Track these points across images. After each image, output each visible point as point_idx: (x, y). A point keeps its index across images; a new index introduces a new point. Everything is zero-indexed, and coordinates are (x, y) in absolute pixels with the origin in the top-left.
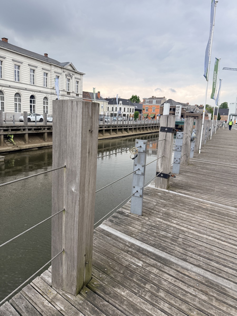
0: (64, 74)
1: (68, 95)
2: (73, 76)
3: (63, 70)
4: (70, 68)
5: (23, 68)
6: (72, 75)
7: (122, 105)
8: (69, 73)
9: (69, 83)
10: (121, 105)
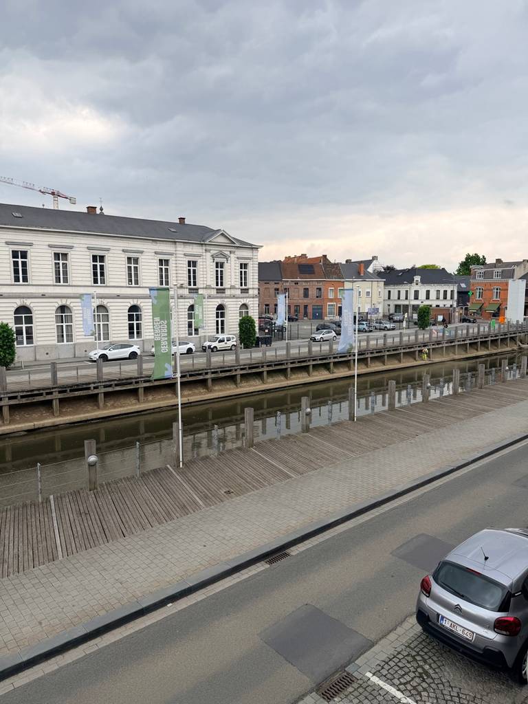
0: (209, 255)
1: (219, 295)
2: (232, 255)
3: (204, 248)
4: (222, 240)
5: (112, 259)
6: (229, 253)
7: (420, 284)
8: (221, 251)
9: (221, 271)
10: (417, 284)
